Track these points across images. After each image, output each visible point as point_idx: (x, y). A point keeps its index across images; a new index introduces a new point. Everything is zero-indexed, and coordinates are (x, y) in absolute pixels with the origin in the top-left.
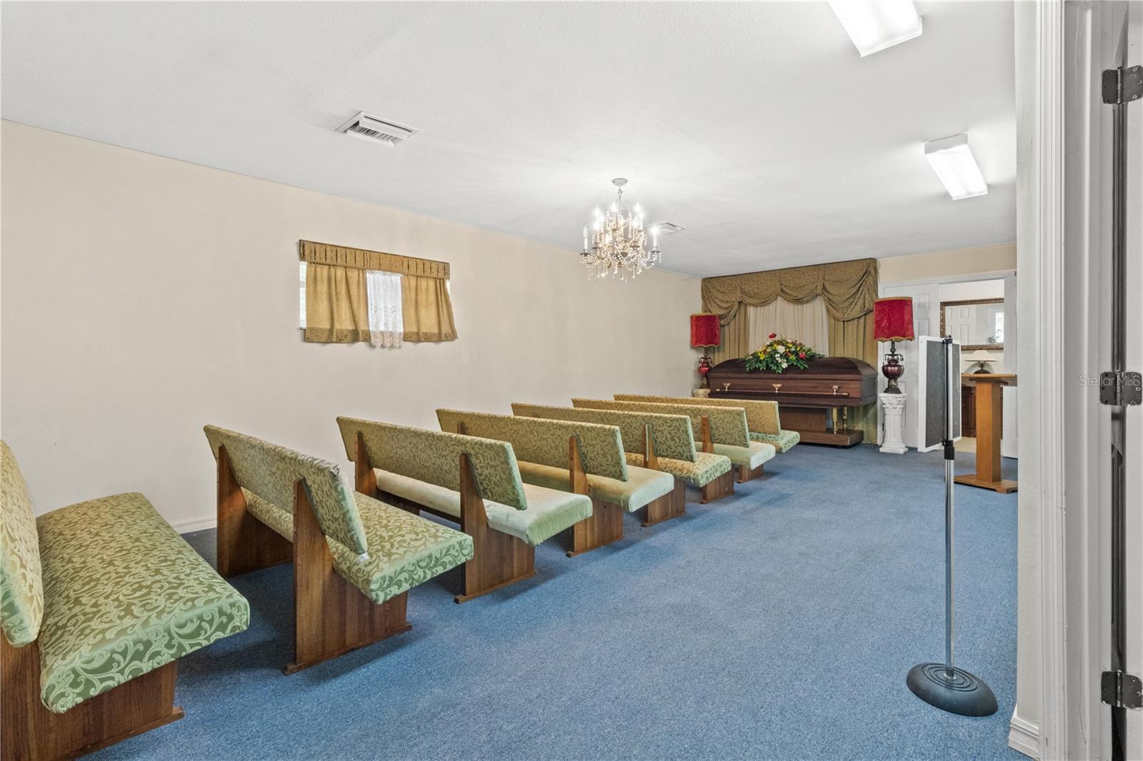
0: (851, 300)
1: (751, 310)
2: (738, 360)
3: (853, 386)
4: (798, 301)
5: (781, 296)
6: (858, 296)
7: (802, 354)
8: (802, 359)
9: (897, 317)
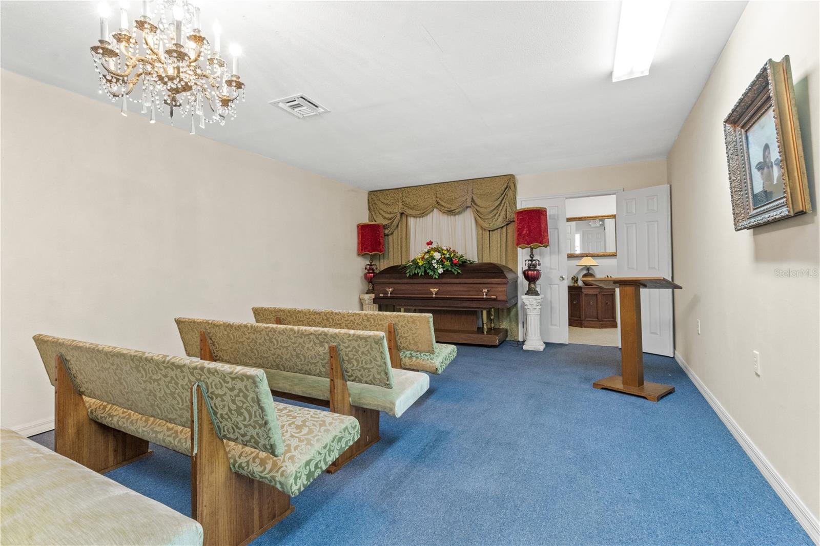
0: (495, 212)
1: (411, 221)
2: (400, 266)
3: (500, 289)
4: (451, 212)
5: (436, 208)
6: (501, 208)
7: (455, 260)
8: (455, 265)
9: (535, 225)
